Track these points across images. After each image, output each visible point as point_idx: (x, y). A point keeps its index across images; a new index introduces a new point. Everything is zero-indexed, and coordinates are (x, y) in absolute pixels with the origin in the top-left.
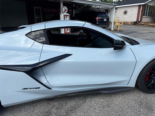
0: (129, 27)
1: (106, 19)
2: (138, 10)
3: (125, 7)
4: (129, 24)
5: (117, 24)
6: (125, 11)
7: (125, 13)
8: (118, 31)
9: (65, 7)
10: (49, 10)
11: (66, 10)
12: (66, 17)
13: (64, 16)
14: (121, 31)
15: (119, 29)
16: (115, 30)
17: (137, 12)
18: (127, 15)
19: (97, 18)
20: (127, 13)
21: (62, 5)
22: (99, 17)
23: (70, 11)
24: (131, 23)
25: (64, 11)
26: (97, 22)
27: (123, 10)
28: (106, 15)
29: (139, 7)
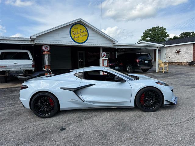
0: (181, 69)
1: (148, 61)
2: (193, 49)
3: (177, 47)
4: (184, 64)
5: (162, 65)
6: (177, 50)
7: (178, 52)
8: (163, 72)
9: (104, 53)
10: (92, 53)
11: (105, 55)
12: (105, 61)
13: (103, 60)
14: (167, 72)
15: (164, 71)
16: (160, 72)
17: (192, 51)
18: (180, 55)
19: (138, 61)
20: (180, 52)
21: (101, 51)
22: (139, 59)
23: (112, 53)
24: (186, 64)
25: (103, 56)
26: (138, 64)
27: (175, 50)
28: (149, 57)
29: (193, 46)
